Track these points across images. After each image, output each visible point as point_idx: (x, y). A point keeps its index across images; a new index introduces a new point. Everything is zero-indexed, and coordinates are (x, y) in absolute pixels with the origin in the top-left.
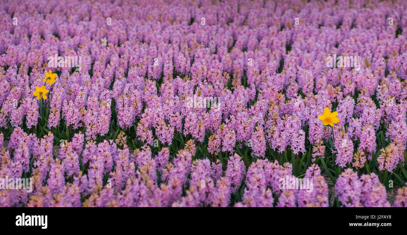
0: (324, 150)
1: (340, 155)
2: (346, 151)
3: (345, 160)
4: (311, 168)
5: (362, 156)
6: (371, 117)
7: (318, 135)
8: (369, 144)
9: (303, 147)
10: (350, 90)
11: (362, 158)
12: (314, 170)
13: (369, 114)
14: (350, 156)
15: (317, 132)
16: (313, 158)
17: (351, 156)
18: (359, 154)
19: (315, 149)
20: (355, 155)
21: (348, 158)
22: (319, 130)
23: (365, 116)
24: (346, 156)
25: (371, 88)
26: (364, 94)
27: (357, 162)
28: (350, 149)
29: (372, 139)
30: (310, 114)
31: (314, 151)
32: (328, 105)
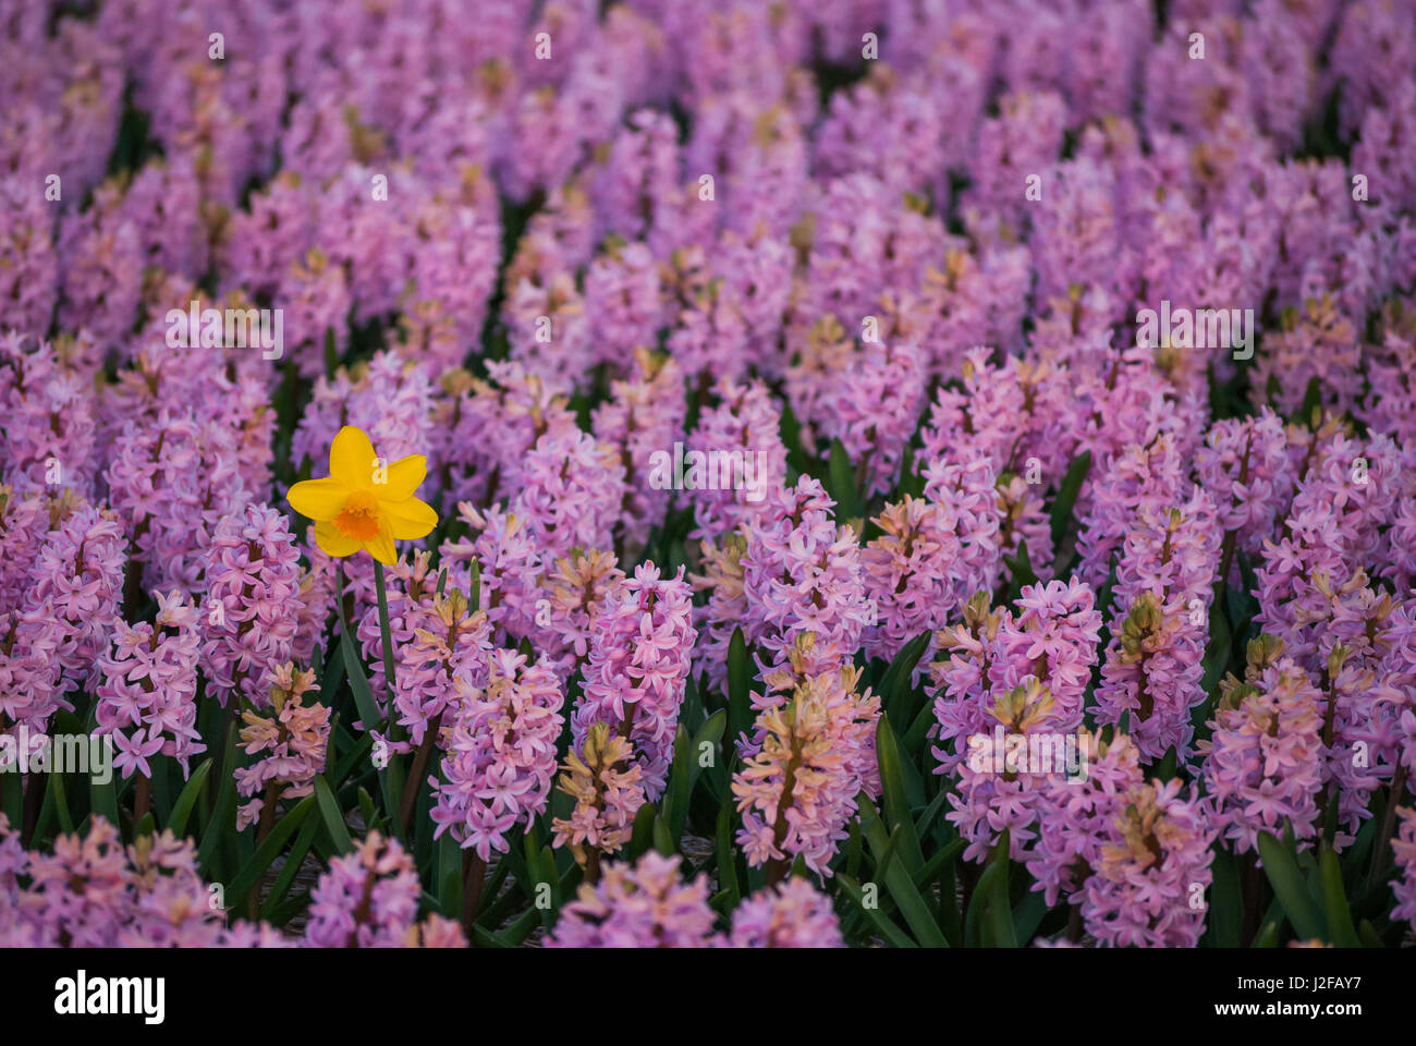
0: (322, 739)
1: (470, 766)
2: (511, 738)
3: (506, 798)
4: (347, 868)
5: (622, 767)
6: (582, 499)
7: (271, 626)
8: (655, 678)
9: (183, 721)
10: (322, 316)
11: (622, 781)
12: (376, 878)
13: (565, 476)
14: (540, 770)
15: (261, 609)
16: (246, 801)
17: (543, 773)
18: (600, 755)
19: (257, 733)
20: (572, 761)
21: (527, 784)
22: (280, 589)
23: (542, 492)
24: (511, 772)
25: (462, 305)
26: (425, 346)
27: (587, 813)
28: (539, 724)
29: (672, 643)
30: (158, 478)
31: (251, 750)
32: (252, 418)
